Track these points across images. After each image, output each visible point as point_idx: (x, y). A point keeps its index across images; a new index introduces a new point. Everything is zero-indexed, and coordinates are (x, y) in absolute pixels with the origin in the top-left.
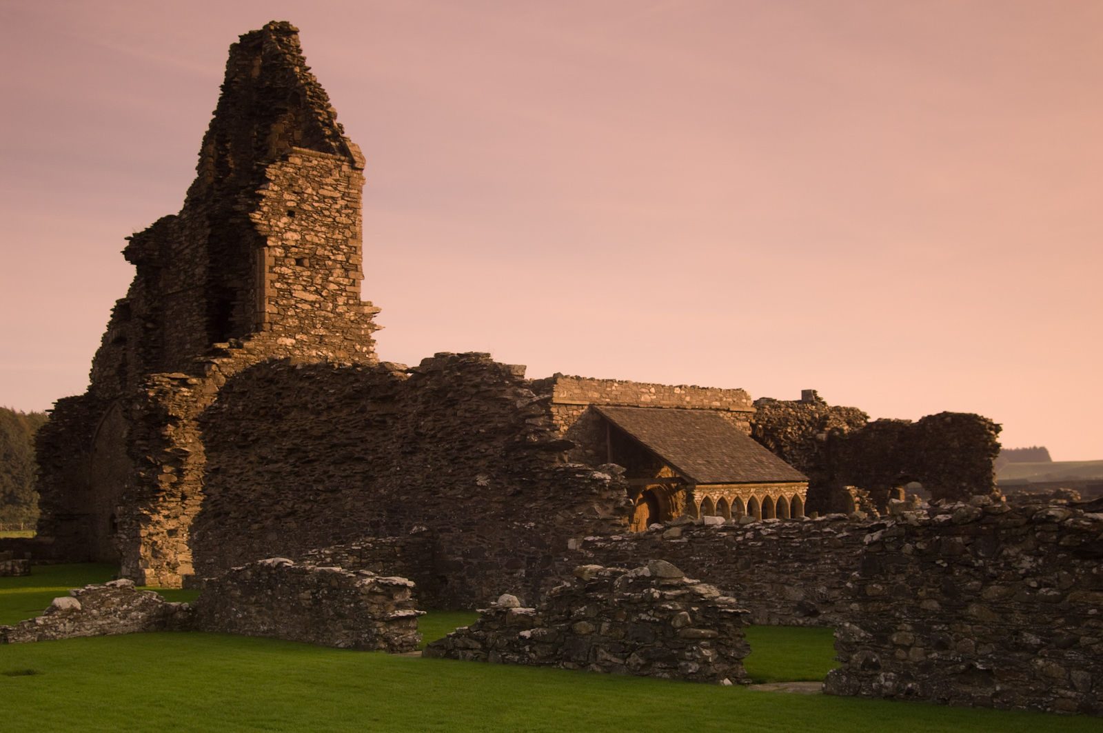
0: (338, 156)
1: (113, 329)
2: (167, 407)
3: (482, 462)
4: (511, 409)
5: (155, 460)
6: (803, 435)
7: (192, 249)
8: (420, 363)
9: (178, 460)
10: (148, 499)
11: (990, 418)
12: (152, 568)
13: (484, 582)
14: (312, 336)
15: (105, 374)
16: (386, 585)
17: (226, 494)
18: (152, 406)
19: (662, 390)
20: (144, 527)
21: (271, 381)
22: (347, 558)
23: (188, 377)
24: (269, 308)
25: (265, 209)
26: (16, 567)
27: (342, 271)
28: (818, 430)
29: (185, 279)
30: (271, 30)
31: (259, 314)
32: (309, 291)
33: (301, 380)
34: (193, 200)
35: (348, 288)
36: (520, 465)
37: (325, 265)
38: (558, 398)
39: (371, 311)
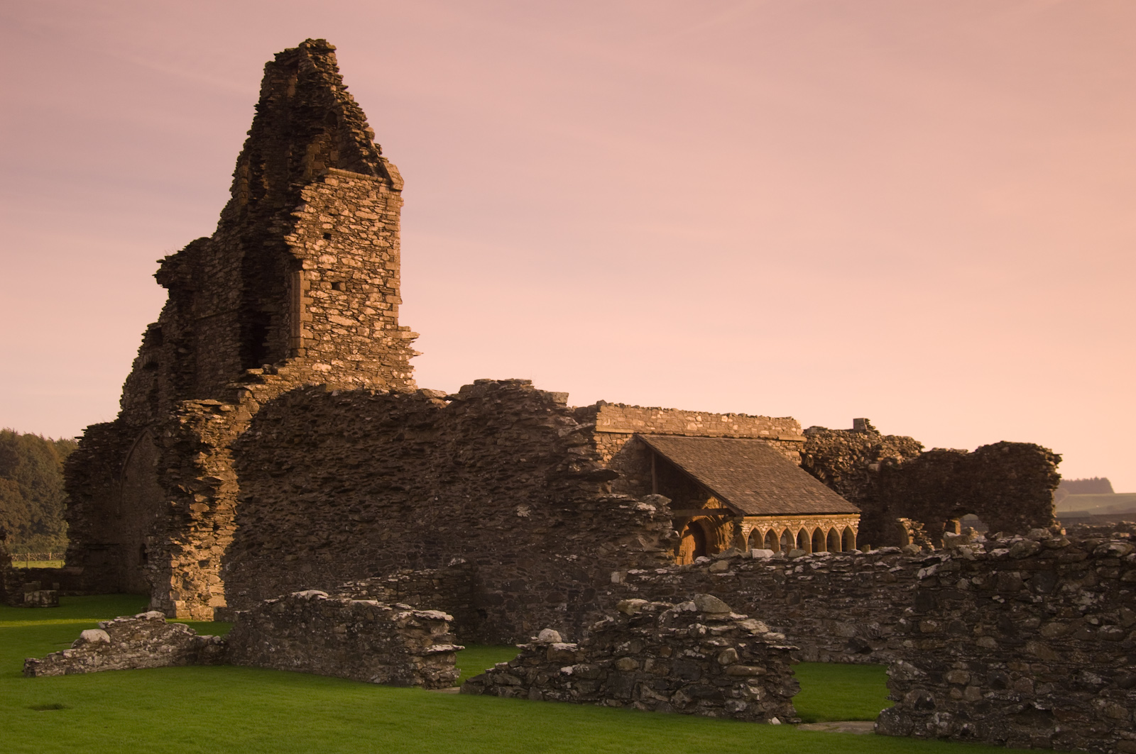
0: (375, 178)
1: (144, 354)
2: (199, 434)
3: (523, 492)
4: (553, 437)
5: (186, 488)
6: (855, 466)
7: (226, 273)
8: (459, 390)
9: (211, 488)
10: (179, 528)
11: (1049, 448)
12: (183, 600)
13: (525, 616)
14: (349, 361)
15: (136, 400)
16: (424, 618)
17: (259, 524)
18: (184, 433)
19: (709, 419)
20: (174, 558)
21: (306, 408)
22: (383, 590)
23: (221, 403)
24: (305, 333)
25: (301, 231)
26: (44, 598)
27: (380, 295)
28: (870, 460)
29: (218, 303)
30: (307, 48)
31: (293, 339)
32: (346, 317)
33: (336, 407)
34: (226, 222)
35: (385, 313)
36: (563, 496)
37: (362, 289)
38: (601, 426)
39: (409, 337)
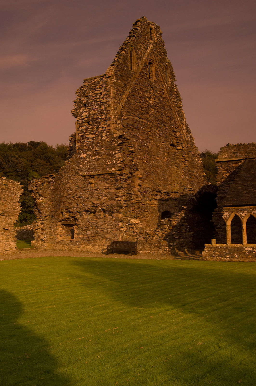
23: (53, 174)
24: (78, 144)
25: (76, 107)
27: (104, 122)
35: (107, 129)
37: (97, 121)
38: (221, 158)
39: (117, 136)
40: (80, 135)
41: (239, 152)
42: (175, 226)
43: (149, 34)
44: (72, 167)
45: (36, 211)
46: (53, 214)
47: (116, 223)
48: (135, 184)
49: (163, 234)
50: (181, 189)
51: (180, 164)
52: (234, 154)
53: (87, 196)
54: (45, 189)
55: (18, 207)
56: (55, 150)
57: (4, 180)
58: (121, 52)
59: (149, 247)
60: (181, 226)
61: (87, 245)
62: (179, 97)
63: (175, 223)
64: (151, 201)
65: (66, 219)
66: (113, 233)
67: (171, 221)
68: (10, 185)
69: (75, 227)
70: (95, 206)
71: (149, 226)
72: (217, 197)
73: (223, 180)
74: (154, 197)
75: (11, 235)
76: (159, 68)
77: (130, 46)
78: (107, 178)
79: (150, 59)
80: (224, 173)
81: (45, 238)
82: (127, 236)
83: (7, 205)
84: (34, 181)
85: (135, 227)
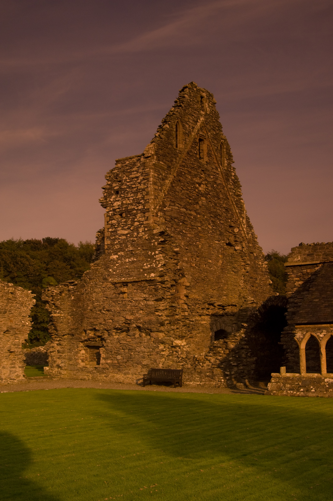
14: (127, 252)
24: (107, 242)
25: (105, 194)
27: (142, 214)
32: (125, 230)
35: (144, 223)
37: (132, 213)
38: (292, 262)
39: (158, 232)
40: (110, 230)
41: (315, 254)
42: (233, 350)
43: (200, 103)
44: (99, 272)
45: (51, 329)
46: (73, 332)
47: (155, 345)
48: (180, 294)
49: (217, 360)
50: (240, 301)
51: (239, 269)
52: (309, 257)
53: (118, 309)
54: (63, 299)
55: (28, 322)
56: (78, 249)
57: (11, 287)
58: (164, 125)
59: (198, 377)
60: (240, 349)
61: (117, 374)
62: (238, 183)
63: (232, 346)
64: (202, 316)
65: (90, 340)
66: (151, 358)
67: (226, 342)
68: (18, 293)
69: (102, 350)
70: (129, 322)
71: (198, 349)
72: (287, 311)
73: (295, 289)
74: (205, 311)
75: (18, 359)
76: (212, 147)
77: (175, 118)
78: (144, 287)
79: (201, 135)
80: (296, 280)
81: (62, 363)
82: (170, 362)
83: (14, 320)
84: (50, 289)
85: (180, 350)
